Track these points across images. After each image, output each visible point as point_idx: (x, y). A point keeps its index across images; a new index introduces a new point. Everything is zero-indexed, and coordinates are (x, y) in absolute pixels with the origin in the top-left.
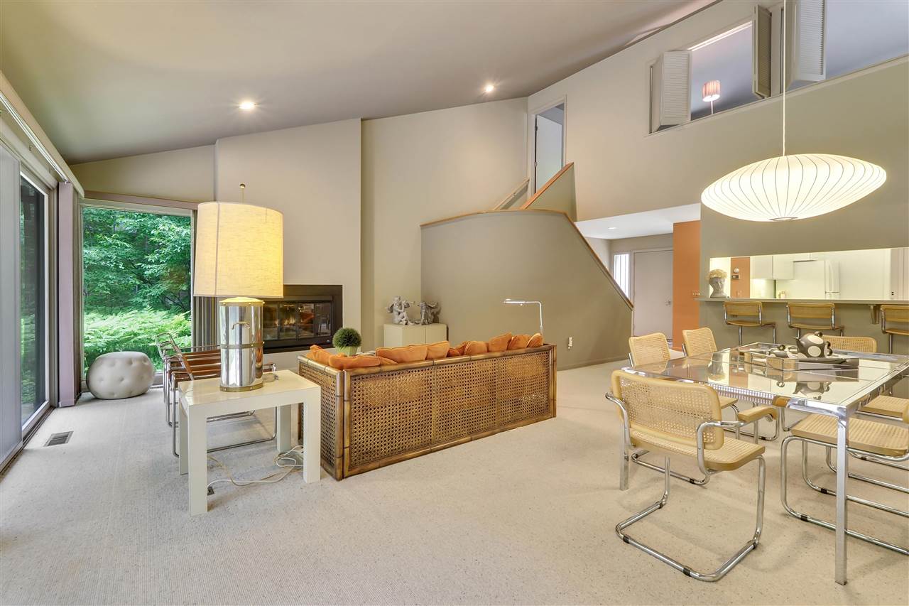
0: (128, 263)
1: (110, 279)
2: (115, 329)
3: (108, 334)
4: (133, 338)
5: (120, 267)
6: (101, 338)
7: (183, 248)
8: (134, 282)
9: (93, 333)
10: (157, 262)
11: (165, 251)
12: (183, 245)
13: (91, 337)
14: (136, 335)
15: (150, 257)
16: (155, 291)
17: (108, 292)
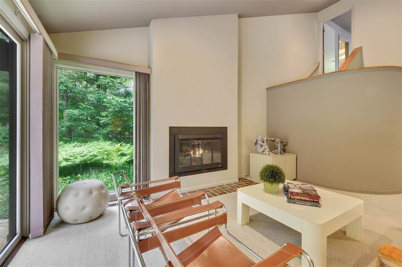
0: (93, 117)
1: (84, 125)
2: (84, 153)
3: (81, 156)
4: (94, 158)
5: (89, 119)
6: (76, 158)
7: (119, 109)
8: (95, 126)
9: (73, 155)
10: (107, 116)
11: (111, 110)
12: (119, 107)
13: (71, 158)
14: (96, 156)
15: (103, 113)
16: (105, 131)
17: (83, 132)
